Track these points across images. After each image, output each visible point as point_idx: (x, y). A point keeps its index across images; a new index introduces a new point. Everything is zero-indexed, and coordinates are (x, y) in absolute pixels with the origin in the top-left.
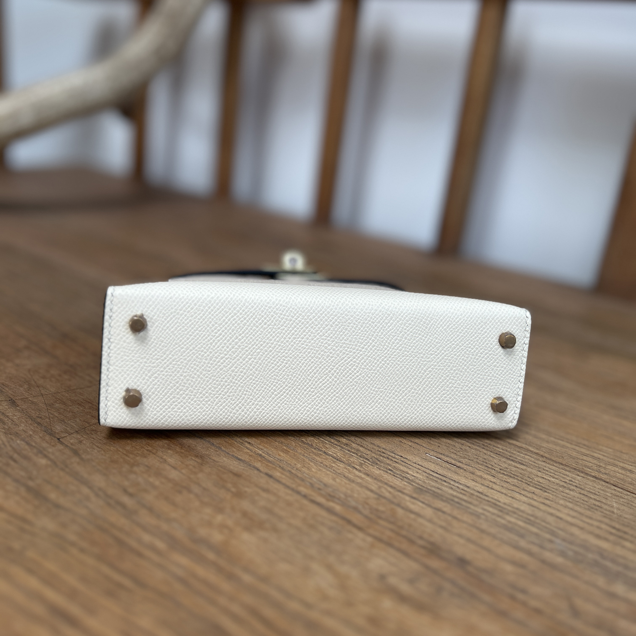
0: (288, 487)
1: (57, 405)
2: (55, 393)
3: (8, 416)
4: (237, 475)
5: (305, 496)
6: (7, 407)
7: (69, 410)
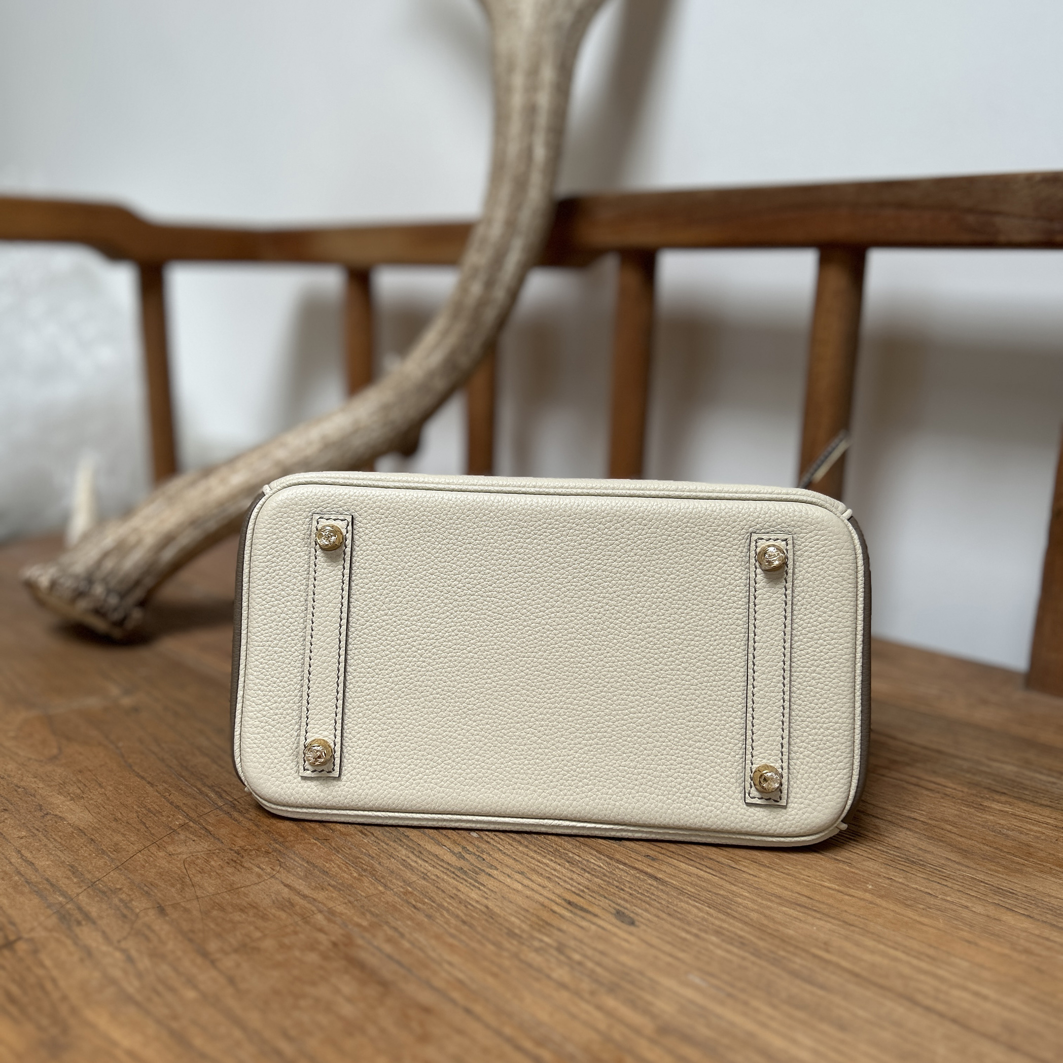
0: (487, 1026)
1: (215, 913)
2: (213, 895)
3: (153, 931)
4: (427, 1010)
5: (509, 1040)
6: (153, 917)
7: (228, 919)
